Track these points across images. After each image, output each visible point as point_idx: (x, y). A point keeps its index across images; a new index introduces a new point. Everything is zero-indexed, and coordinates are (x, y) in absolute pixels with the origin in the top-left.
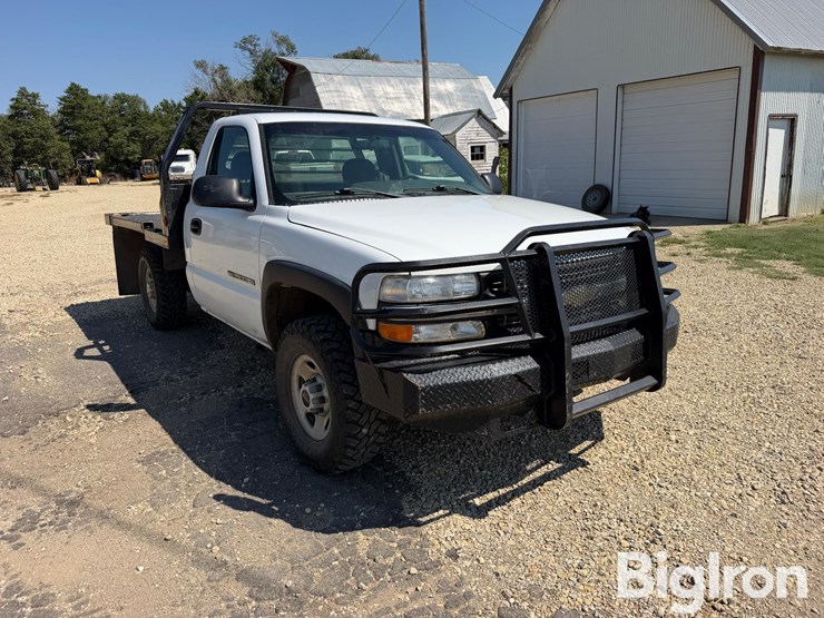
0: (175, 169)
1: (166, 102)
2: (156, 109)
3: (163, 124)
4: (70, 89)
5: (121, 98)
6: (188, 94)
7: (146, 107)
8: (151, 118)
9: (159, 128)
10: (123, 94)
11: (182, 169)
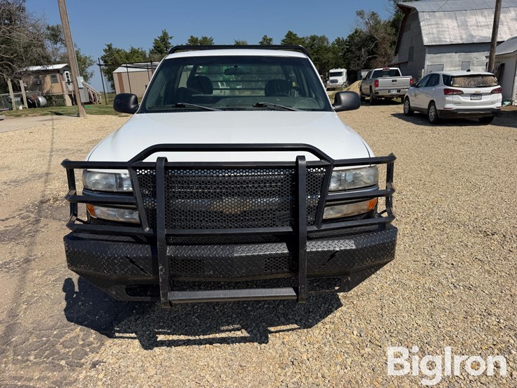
0: (332, 81)
1: (339, 39)
2: (333, 44)
3: (334, 53)
4: (288, 34)
5: (313, 38)
6: (351, 33)
7: (328, 43)
8: (327, 50)
9: (330, 55)
10: (315, 36)
11: (336, 81)
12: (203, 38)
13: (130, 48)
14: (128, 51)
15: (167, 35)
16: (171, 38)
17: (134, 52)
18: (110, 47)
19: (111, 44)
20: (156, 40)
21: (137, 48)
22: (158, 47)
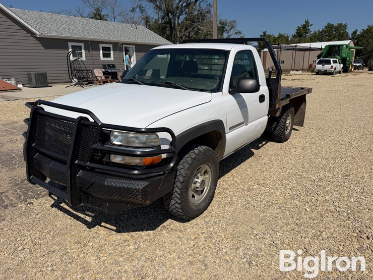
12: (339, 25)
13: (279, 34)
14: (277, 36)
15: (308, 23)
16: (311, 25)
17: (281, 36)
18: (265, 33)
19: (266, 31)
20: (299, 27)
21: (283, 34)
22: (299, 33)
